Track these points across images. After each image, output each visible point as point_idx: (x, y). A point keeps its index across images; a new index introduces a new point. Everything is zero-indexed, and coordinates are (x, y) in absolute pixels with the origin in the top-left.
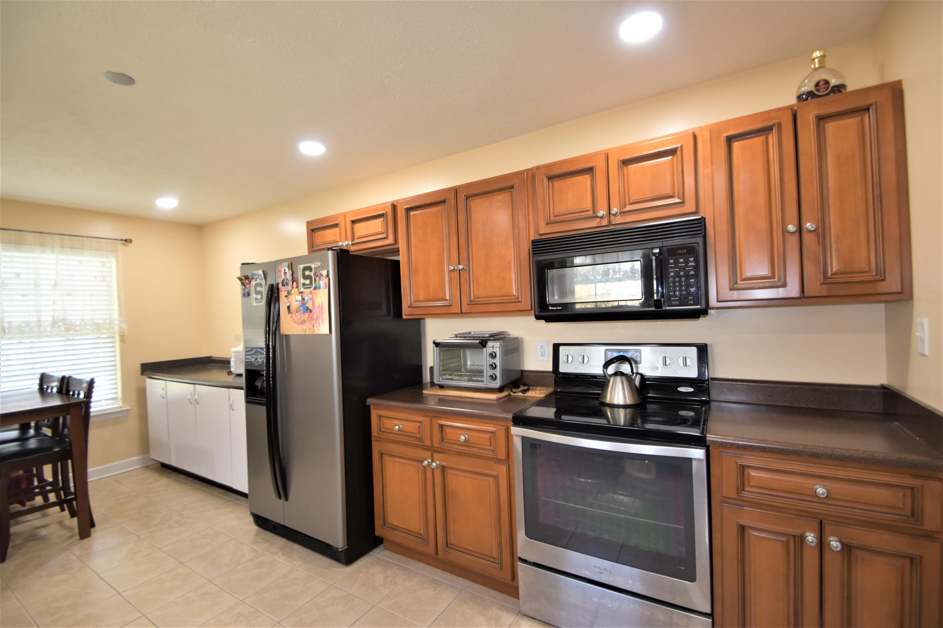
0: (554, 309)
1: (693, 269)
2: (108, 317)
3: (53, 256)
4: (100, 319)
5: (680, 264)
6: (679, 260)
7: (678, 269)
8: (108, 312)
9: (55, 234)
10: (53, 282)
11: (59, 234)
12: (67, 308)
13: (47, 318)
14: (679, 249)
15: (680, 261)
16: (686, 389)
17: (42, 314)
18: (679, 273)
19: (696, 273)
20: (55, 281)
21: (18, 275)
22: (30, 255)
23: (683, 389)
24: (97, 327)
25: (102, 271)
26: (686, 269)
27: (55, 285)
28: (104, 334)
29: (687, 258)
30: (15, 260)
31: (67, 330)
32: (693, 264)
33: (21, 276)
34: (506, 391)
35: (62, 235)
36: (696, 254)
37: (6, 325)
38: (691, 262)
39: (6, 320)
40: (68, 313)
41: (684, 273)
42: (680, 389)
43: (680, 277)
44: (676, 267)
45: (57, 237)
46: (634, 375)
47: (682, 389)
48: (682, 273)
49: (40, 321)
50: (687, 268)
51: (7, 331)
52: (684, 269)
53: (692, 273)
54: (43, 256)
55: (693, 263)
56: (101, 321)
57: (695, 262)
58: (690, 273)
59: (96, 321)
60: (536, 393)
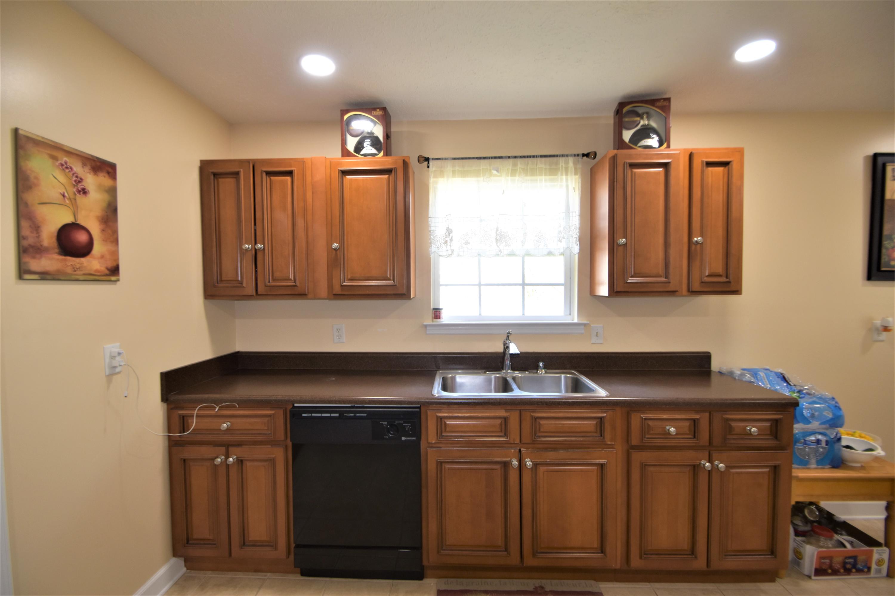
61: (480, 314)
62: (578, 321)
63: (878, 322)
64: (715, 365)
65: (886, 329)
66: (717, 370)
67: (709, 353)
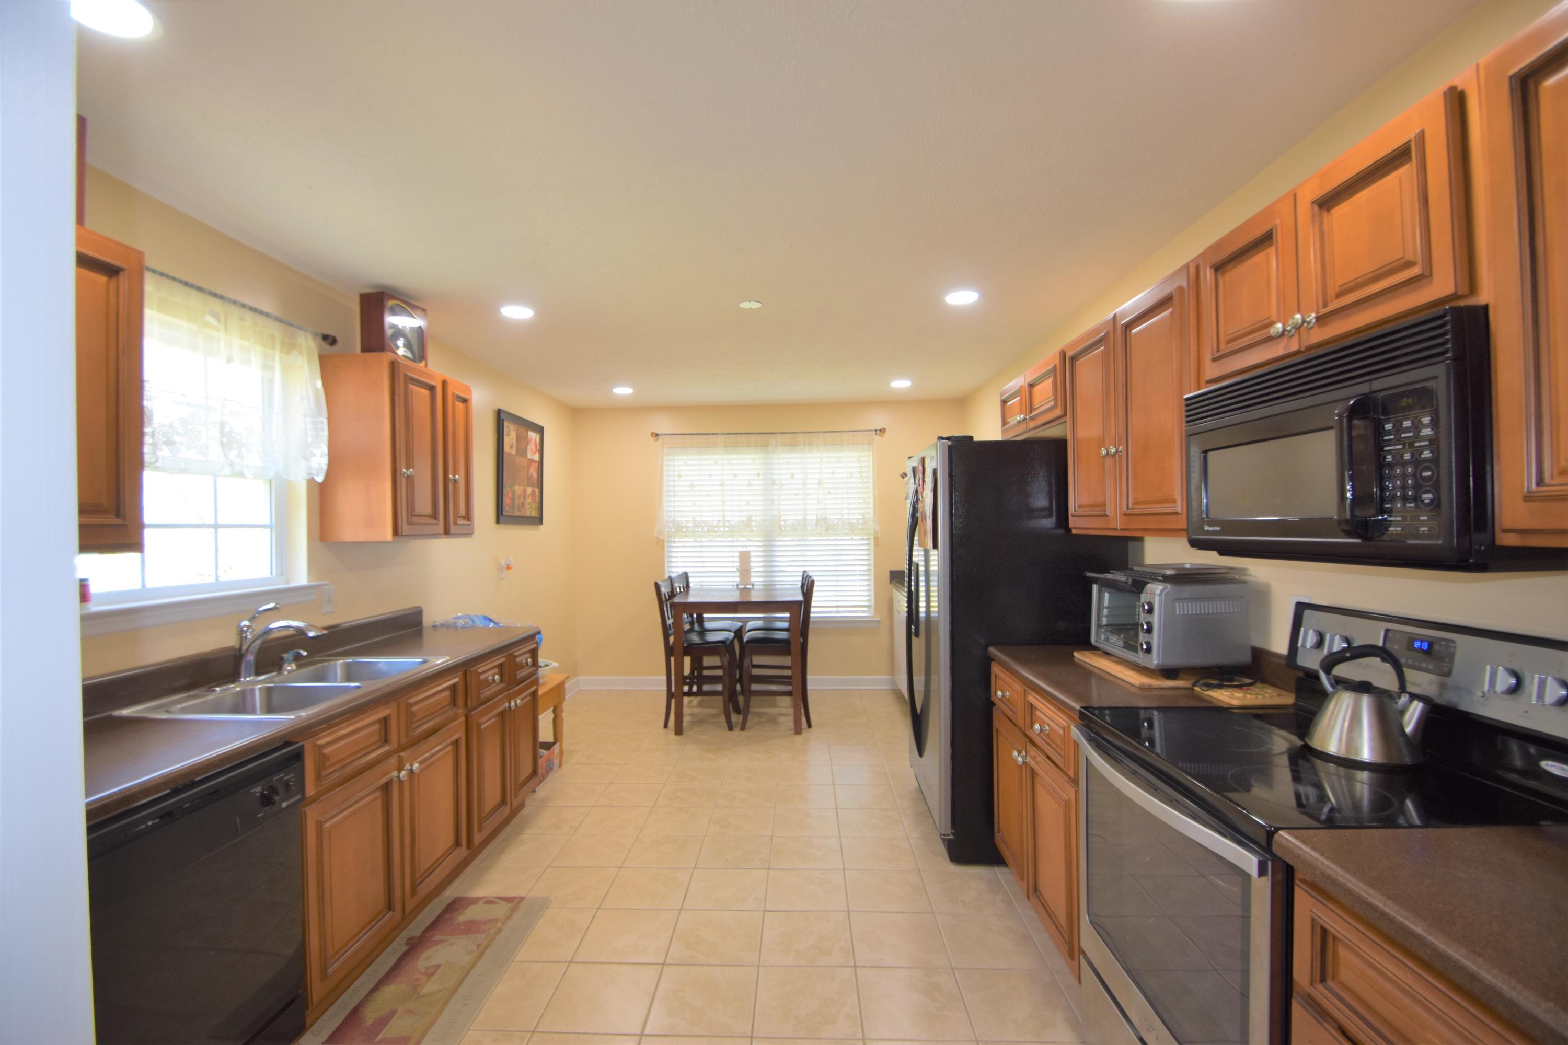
0: (1209, 530)
1: (1430, 444)
2: (861, 517)
3: (818, 455)
4: (853, 519)
5: (1405, 433)
6: (1401, 424)
7: (1400, 447)
8: (861, 511)
9: (819, 432)
10: (817, 481)
11: (822, 432)
12: (828, 507)
13: (812, 517)
14: (1402, 395)
15: (1404, 426)
16: (1562, 769)
17: (808, 513)
18: (1402, 456)
19: (1435, 455)
20: (819, 480)
21: (793, 475)
22: (799, 455)
23: (1554, 766)
24: (851, 528)
25: (860, 467)
26: (1417, 444)
27: (819, 484)
28: (856, 534)
29: (1417, 417)
30: (791, 461)
31: (827, 530)
32: (1429, 433)
33: (796, 477)
34: (1183, 679)
35: (825, 432)
36: (1435, 407)
37: (783, 523)
38: (1426, 426)
39: (783, 518)
40: (828, 512)
41: (1412, 455)
42: (1547, 765)
43: (1404, 464)
44: (1398, 440)
45: (821, 435)
46: (1404, 699)
47: (1552, 766)
48: (1407, 456)
49: (805, 520)
50: (1417, 442)
51: (783, 529)
52: (1411, 445)
53: (1427, 454)
54: (810, 455)
55: (1429, 430)
56: (855, 521)
57: (1434, 427)
58: (1423, 456)
59: (851, 521)
60: (1233, 695)
61: (144, 585)
62: (309, 582)
63: (503, 563)
64: (427, 620)
65: (508, 567)
66: (431, 624)
67: (419, 607)
